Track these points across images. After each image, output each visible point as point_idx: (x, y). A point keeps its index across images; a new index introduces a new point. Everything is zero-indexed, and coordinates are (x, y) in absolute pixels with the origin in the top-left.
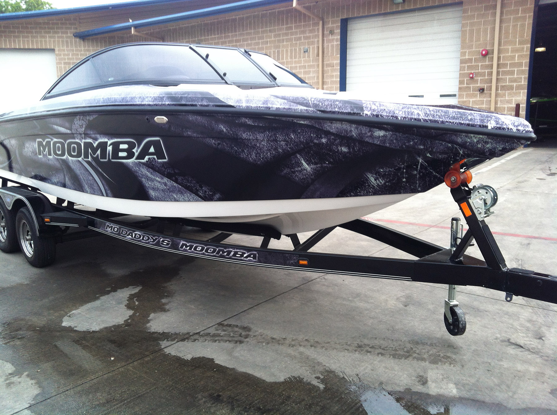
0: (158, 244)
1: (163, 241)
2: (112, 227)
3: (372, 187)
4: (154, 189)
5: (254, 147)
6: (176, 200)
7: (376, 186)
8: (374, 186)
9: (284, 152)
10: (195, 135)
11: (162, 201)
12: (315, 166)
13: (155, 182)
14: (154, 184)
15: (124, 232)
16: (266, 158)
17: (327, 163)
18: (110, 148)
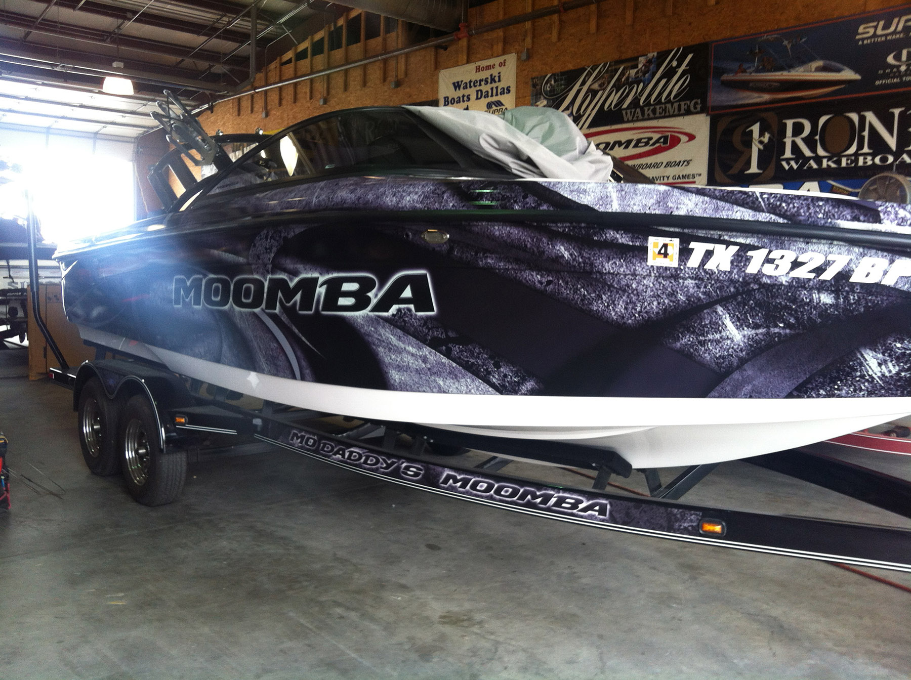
0: (396, 473)
1: (407, 468)
2: (303, 437)
3: (867, 380)
4: (399, 368)
5: (624, 290)
6: (441, 391)
7: (879, 377)
8: (873, 378)
9: (689, 301)
10: (502, 264)
11: (412, 390)
12: (753, 332)
13: (405, 355)
14: (402, 359)
15: (328, 448)
16: (646, 312)
17: (782, 325)
18: (321, 291)
